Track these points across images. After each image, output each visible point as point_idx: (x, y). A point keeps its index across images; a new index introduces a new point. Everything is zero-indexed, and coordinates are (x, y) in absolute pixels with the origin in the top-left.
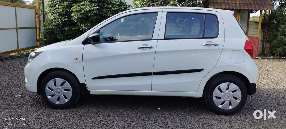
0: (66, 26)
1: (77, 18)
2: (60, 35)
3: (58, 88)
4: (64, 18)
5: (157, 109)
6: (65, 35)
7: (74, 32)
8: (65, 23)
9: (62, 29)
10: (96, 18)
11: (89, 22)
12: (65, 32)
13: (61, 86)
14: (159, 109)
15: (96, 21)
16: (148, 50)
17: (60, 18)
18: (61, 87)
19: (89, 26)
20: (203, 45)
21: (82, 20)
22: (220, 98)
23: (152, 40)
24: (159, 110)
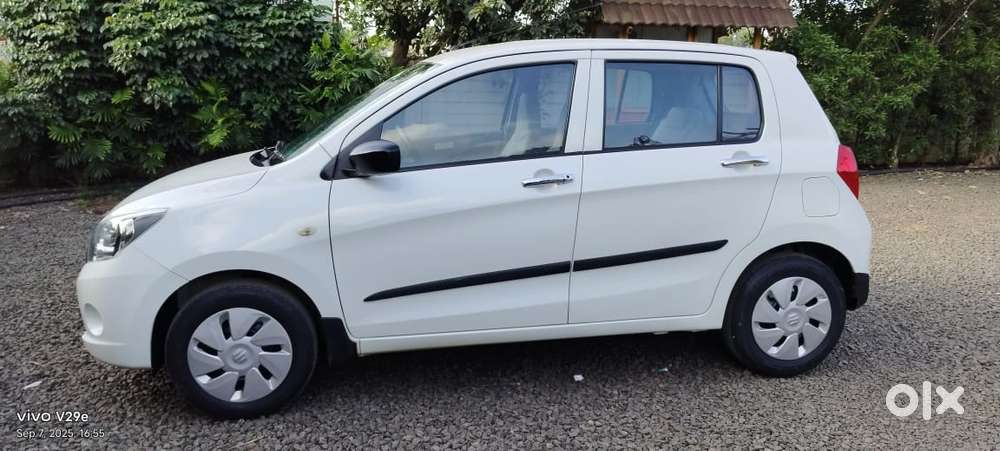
0: (86, 91)
1: (131, 60)
2: (59, 126)
3: (237, 342)
4: (77, 59)
5: (573, 379)
6: (80, 126)
7: (116, 112)
8: (80, 79)
9: (69, 100)
10: (206, 56)
11: (179, 72)
12: (79, 113)
13: (250, 333)
14: (579, 378)
15: (206, 66)
16: (556, 190)
17: (60, 61)
18: (250, 338)
19: (180, 87)
20: (723, 165)
21: (151, 68)
22: (773, 325)
23: (561, 152)
24: (578, 382)
